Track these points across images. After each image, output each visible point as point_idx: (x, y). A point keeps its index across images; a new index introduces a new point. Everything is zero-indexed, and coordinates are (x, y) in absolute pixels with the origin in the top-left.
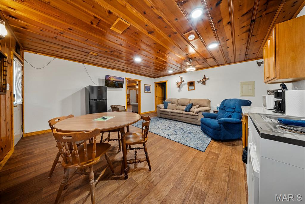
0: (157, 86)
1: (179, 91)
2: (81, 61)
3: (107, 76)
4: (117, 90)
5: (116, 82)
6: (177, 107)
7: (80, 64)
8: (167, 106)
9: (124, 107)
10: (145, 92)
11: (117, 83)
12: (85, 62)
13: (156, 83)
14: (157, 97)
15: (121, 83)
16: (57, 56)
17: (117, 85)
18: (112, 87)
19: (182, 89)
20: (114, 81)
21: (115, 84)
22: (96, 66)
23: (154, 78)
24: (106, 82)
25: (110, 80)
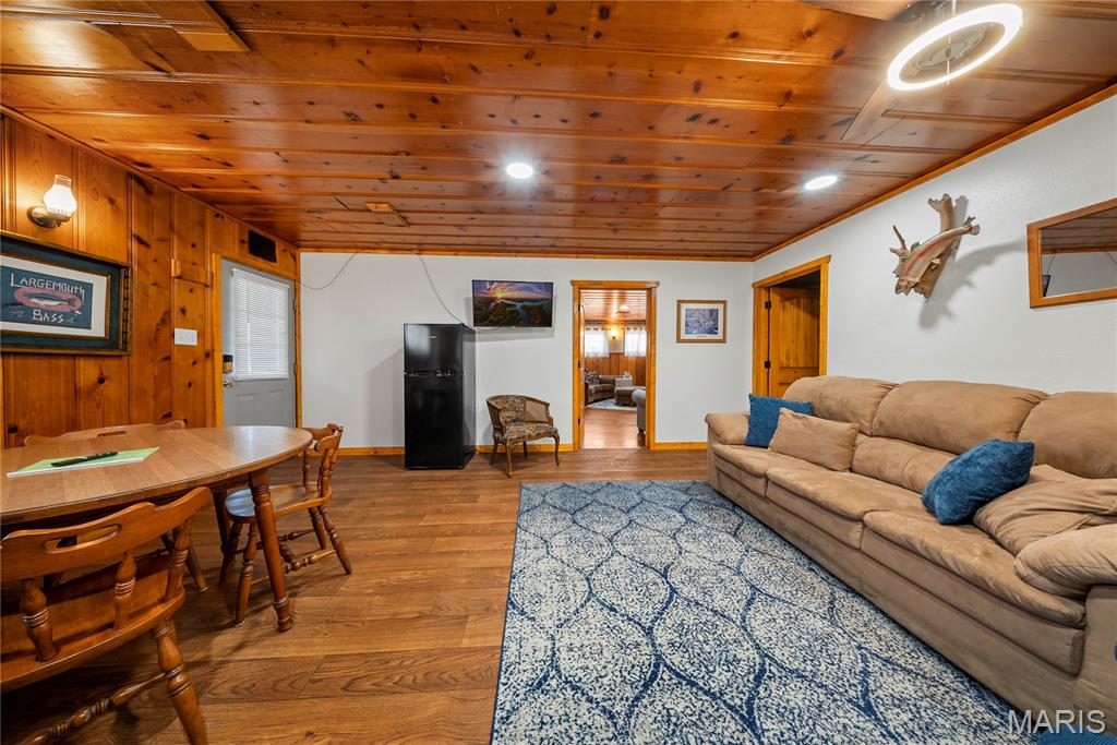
0: (768, 305)
1: (927, 321)
2: (414, 246)
3: (477, 285)
4: (534, 334)
5: (519, 305)
6: (860, 453)
7: (413, 258)
8: (770, 431)
9: (543, 407)
10: (679, 340)
11: (524, 308)
12: (429, 247)
13: (763, 288)
14: (768, 365)
15: (538, 304)
16: (357, 248)
17: (523, 314)
18: (502, 325)
19: (962, 301)
20: (509, 302)
21: (511, 312)
22: (456, 255)
23: (753, 256)
24: (476, 308)
25: (493, 299)
